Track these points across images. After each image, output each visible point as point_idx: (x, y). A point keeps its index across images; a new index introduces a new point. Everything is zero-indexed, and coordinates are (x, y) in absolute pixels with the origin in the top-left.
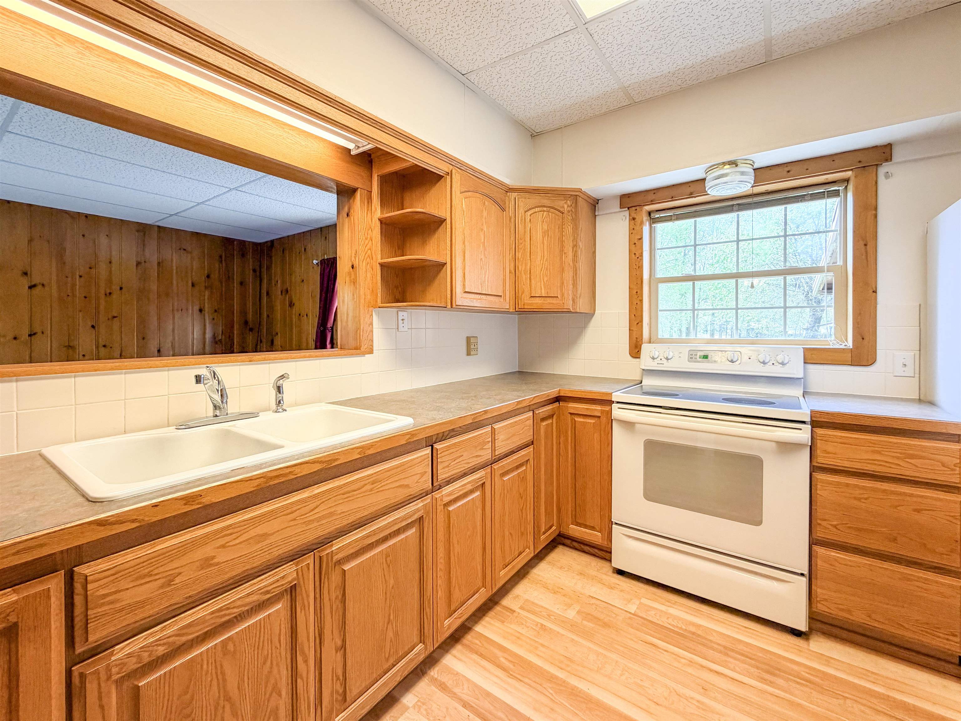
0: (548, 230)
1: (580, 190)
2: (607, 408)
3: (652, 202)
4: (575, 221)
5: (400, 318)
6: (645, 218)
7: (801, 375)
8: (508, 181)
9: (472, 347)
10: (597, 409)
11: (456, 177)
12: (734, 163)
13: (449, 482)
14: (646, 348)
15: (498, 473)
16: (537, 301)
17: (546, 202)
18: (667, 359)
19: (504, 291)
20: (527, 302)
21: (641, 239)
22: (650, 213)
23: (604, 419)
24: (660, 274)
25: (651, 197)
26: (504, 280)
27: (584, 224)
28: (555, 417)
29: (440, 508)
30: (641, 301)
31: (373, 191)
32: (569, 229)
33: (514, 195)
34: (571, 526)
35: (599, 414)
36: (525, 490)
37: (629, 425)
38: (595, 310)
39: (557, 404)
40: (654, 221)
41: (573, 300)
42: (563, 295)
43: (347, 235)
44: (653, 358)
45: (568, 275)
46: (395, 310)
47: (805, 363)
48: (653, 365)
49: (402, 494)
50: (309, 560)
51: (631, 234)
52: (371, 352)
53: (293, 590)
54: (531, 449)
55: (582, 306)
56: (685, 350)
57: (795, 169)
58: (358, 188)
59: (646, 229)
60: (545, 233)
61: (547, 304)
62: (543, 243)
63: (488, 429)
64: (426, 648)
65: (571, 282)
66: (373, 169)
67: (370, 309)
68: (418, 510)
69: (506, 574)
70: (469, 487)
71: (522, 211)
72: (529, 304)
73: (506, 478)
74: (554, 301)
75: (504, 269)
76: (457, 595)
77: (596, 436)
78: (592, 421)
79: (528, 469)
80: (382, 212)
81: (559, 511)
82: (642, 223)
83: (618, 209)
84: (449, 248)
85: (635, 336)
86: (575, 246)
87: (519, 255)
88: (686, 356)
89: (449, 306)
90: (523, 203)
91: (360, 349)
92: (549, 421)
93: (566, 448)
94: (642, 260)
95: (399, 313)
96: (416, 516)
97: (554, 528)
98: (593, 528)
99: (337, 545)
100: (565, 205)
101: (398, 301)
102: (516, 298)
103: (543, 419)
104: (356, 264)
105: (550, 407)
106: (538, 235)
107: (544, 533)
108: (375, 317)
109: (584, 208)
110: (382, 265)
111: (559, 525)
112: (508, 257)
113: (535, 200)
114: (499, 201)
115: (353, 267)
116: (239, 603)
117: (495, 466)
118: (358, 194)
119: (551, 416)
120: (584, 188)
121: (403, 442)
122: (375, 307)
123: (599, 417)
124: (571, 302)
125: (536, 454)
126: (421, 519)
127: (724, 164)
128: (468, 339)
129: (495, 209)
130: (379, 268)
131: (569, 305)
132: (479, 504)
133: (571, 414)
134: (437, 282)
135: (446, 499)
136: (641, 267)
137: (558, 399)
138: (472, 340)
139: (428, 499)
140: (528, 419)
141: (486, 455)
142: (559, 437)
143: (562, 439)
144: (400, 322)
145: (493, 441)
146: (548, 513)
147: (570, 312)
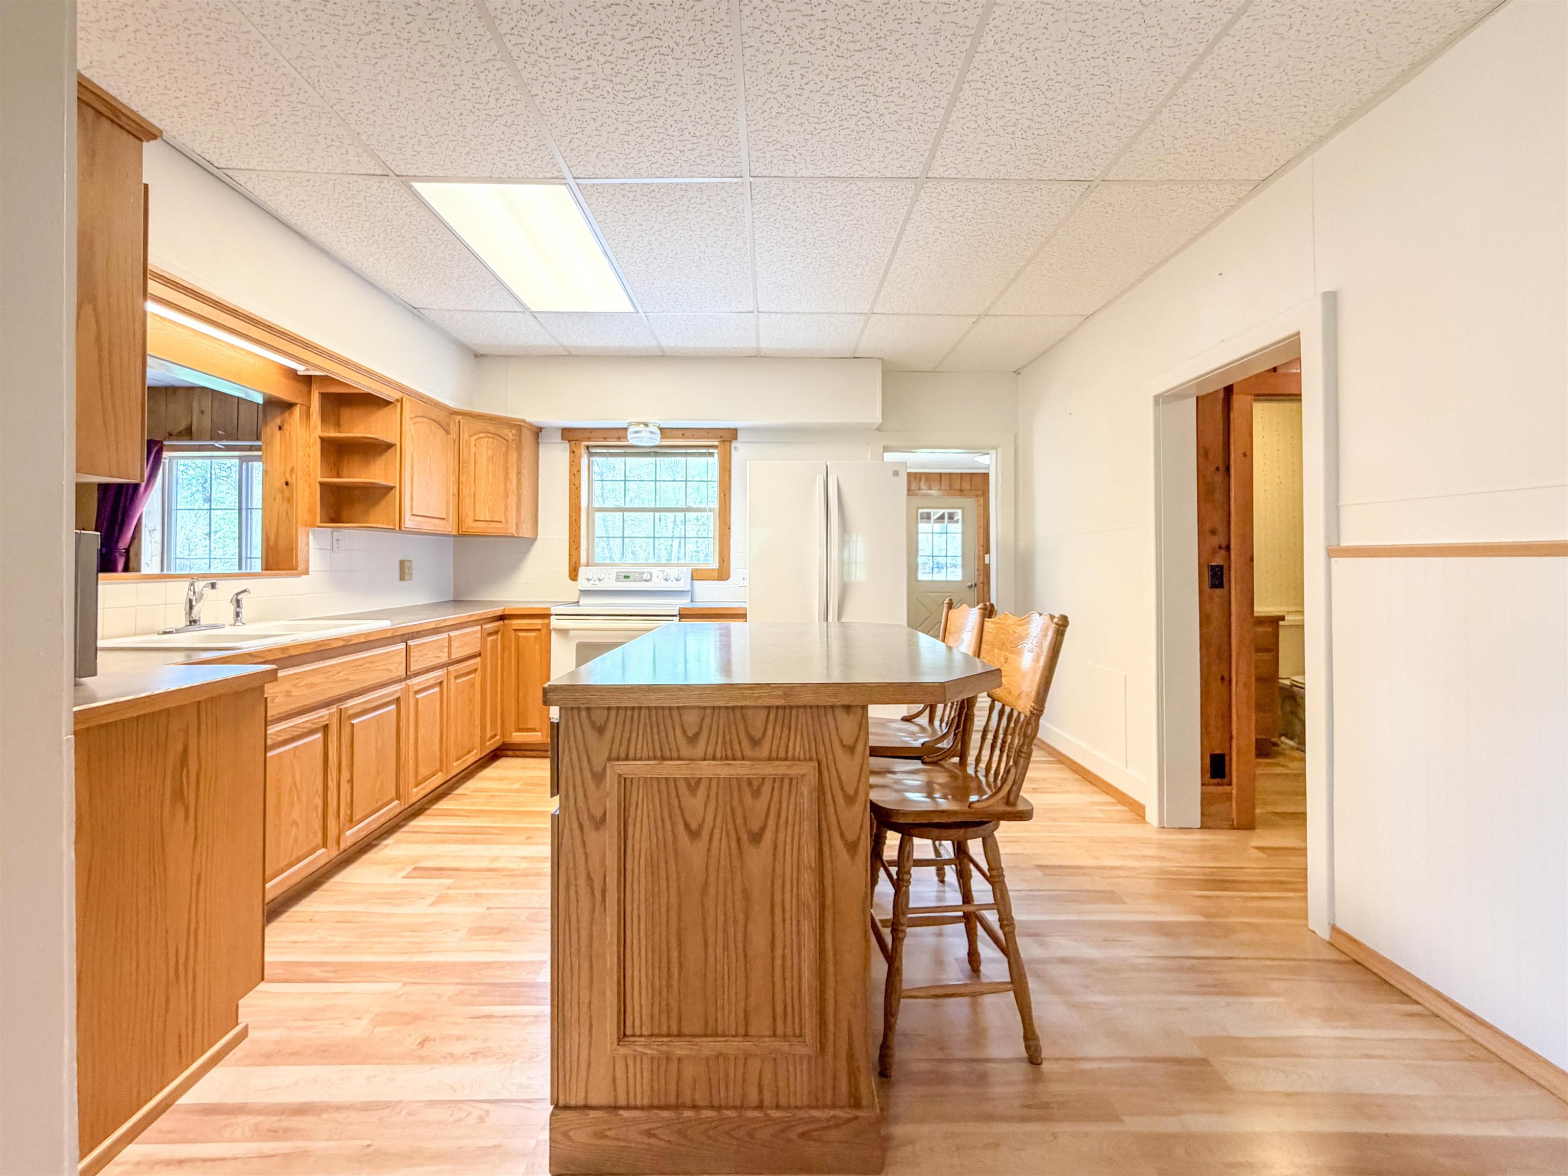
0: (493, 457)
1: (524, 421)
2: (546, 621)
3: (589, 439)
4: (519, 449)
5: (335, 538)
6: (583, 451)
7: (688, 588)
8: (452, 404)
9: (407, 571)
10: (538, 622)
11: (407, 405)
12: (646, 425)
13: (417, 674)
14: (583, 571)
15: (453, 674)
16: (481, 524)
17: (491, 429)
18: (600, 580)
19: (447, 513)
20: (470, 525)
21: (579, 471)
22: (588, 447)
23: (544, 631)
24: (596, 505)
25: (588, 435)
26: (448, 503)
27: (527, 452)
28: (500, 633)
29: (411, 694)
30: (579, 528)
31: (312, 406)
32: (513, 457)
33: (459, 418)
34: (514, 734)
35: (539, 627)
36: (474, 695)
37: (564, 632)
38: (537, 534)
39: (501, 622)
40: (591, 455)
41: (517, 525)
42: (507, 520)
43: (278, 449)
44: (588, 580)
45: (512, 500)
46: (330, 530)
47: (692, 579)
48: (588, 586)
49: (385, 677)
50: (334, 709)
51: (571, 465)
52: (307, 572)
53: (326, 728)
54: (478, 659)
55: (526, 531)
56: (614, 571)
57: (687, 434)
58: (296, 404)
59: (584, 461)
60: (491, 459)
61: (491, 528)
62: (488, 469)
63: (445, 635)
64: (400, 804)
65: (515, 508)
66: (313, 385)
67: (308, 528)
68: (396, 691)
69: (458, 766)
70: (432, 682)
71: (466, 435)
72: (472, 528)
73: (459, 681)
74: (498, 525)
75: (448, 491)
76: (423, 772)
77: (538, 647)
78: (533, 634)
79: (477, 677)
80: (322, 431)
81: (503, 722)
82: (580, 457)
83: (560, 440)
84: (398, 473)
85: (574, 560)
86: (519, 473)
87: (463, 478)
88: (614, 577)
89: (397, 528)
90: (467, 427)
91: (296, 569)
92: (494, 637)
93: (510, 662)
94: (580, 491)
95: (335, 533)
96: (395, 696)
97: (498, 737)
98: (534, 730)
99: (350, 703)
100: (510, 434)
101: (333, 521)
102: (459, 521)
103: (490, 634)
104: (292, 480)
105: (496, 624)
106: (483, 460)
107: (489, 740)
108: (311, 536)
109: (527, 437)
110: (322, 484)
111: (503, 735)
112: (452, 478)
113: (480, 425)
114: (444, 425)
115: (287, 483)
116: (301, 726)
117: (451, 668)
118: (297, 410)
119: (496, 632)
120: (528, 419)
121: (389, 635)
122: (312, 525)
123: (540, 630)
124: (514, 527)
125: (484, 665)
126: (398, 699)
127: (640, 423)
128: (402, 563)
129: (441, 432)
130: (318, 486)
131: (512, 530)
132: (438, 696)
133: (515, 630)
134: (383, 504)
135: (416, 688)
136: (579, 497)
137: (502, 618)
138: (407, 564)
139: (403, 684)
140: (476, 632)
141: (444, 658)
142: (503, 652)
143: (506, 653)
144: (335, 542)
145: (450, 646)
146: (493, 723)
147: (514, 537)
